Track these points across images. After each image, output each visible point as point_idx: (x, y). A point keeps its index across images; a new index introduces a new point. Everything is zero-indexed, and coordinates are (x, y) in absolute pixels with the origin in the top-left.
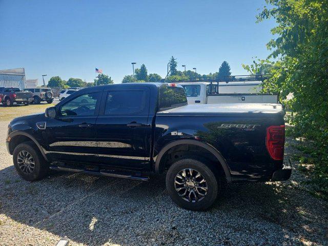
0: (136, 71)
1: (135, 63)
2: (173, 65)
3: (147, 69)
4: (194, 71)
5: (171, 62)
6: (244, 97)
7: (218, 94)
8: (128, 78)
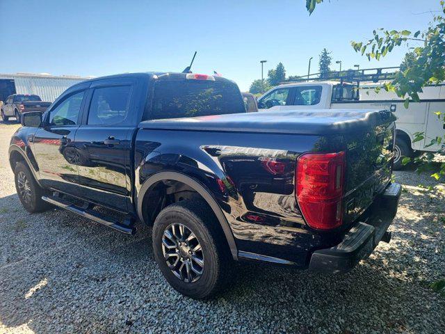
0: (270, 73)
1: (265, 61)
2: (325, 61)
3: (285, 69)
4: (356, 68)
5: (323, 57)
6: (395, 106)
7: (357, 101)
8: (258, 83)
